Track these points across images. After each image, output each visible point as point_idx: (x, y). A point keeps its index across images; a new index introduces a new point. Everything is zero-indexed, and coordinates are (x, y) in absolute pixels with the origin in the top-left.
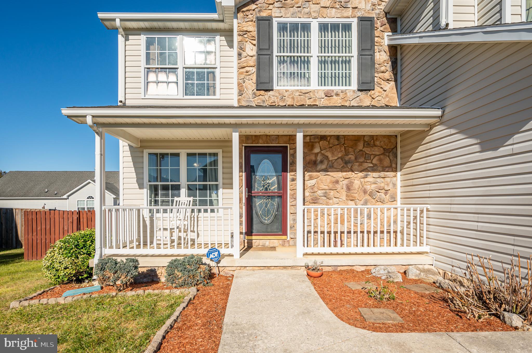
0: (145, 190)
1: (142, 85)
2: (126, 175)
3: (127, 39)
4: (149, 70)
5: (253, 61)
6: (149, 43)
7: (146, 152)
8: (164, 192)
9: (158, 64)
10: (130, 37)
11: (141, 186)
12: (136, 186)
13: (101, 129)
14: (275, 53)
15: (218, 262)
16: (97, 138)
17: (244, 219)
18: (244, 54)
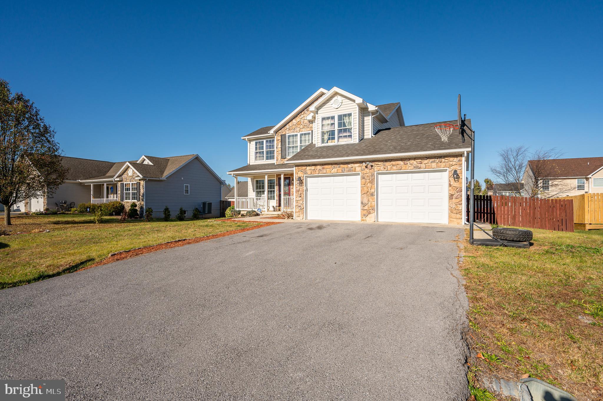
0: (255, 192)
1: (254, 158)
2: (250, 188)
3: (250, 143)
4: (256, 153)
5: (280, 150)
6: (256, 143)
7: (255, 180)
8: (260, 193)
9: (259, 150)
10: (251, 142)
11: (254, 192)
12: (253, 191)
13: (236, 176)
14: (287, 146)
15: (261, 213)
16: (235, 179)
17: (278, 202)
18: (278, 147)
